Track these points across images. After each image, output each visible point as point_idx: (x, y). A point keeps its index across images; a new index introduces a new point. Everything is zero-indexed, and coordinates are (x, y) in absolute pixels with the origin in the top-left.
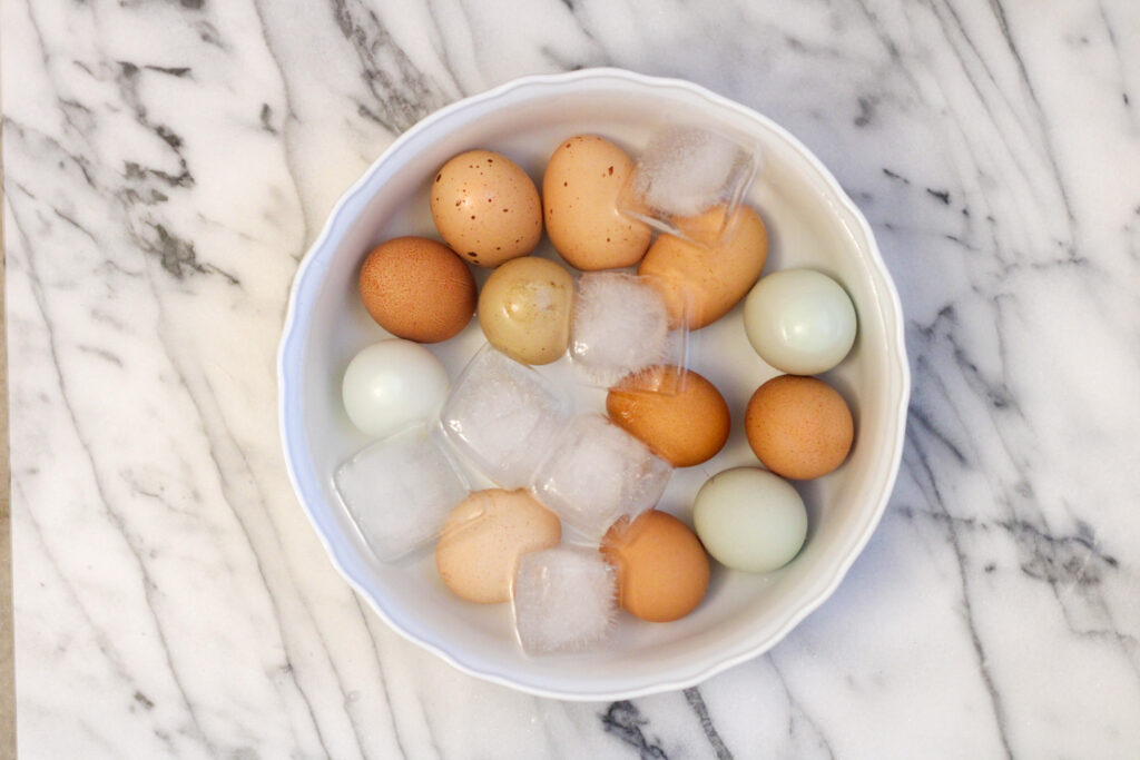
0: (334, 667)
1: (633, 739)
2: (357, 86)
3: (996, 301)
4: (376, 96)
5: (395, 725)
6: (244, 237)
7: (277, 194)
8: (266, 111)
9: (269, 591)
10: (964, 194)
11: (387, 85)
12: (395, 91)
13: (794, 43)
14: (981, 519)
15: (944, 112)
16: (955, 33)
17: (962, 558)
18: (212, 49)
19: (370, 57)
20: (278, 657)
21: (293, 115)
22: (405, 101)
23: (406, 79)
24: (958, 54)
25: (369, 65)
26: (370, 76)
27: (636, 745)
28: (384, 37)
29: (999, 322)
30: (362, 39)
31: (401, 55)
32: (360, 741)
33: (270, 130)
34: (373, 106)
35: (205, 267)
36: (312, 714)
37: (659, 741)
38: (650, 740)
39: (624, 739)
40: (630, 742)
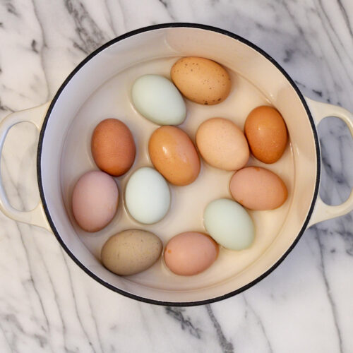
0: (51, 281)
1: (179, 317)
2: (74, 35)
3: (340, 138)
4: (82, 39)
5: (76, 307)
6: (22, 95)
7: (37, 78)
8: (34, 43)
9: (25, 247)
10: (328, 92)
11: (86, 34)
12: (89, 37)
13: (259, 26)
14: (330, 230)
15: (321, 58)
16: (327, 25)
17: (321, 246)
18: (12, 16)
19: (79, 23)
20: (27, 276)
21: (45, 45)
22: (94, 42)
23: (95, 33)
24: (328, 34)
25: (79, 26)
26: (79, 30)
27: (180, 320)
28: (86, 14)
29: (341, 148)
30: (76, 15)
31: (92, 22)
32: (61, 314)
33: (35, 51)
34: (80, 43)
35: (5, 108)
36: (41, 301)
37: (189, 319)
38: (186, 318)
39: (175, 317)
40: (177, 319)
